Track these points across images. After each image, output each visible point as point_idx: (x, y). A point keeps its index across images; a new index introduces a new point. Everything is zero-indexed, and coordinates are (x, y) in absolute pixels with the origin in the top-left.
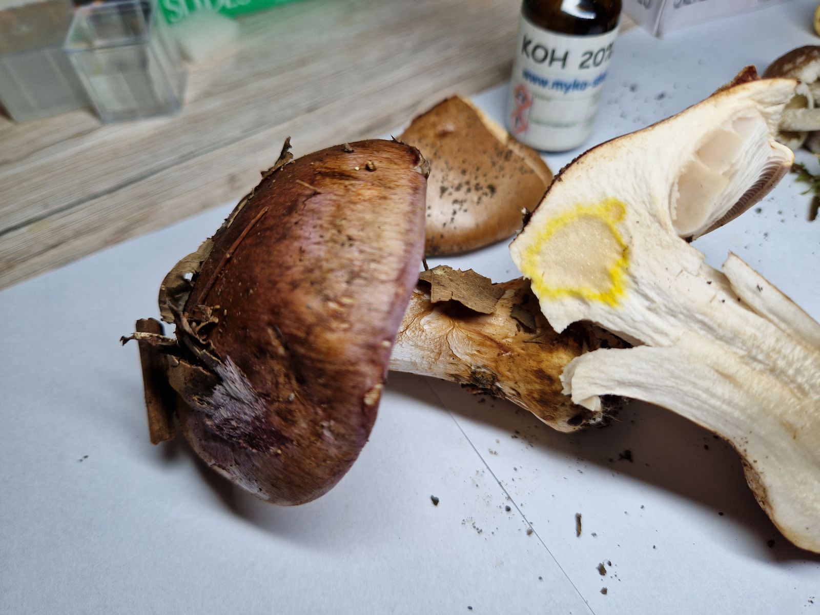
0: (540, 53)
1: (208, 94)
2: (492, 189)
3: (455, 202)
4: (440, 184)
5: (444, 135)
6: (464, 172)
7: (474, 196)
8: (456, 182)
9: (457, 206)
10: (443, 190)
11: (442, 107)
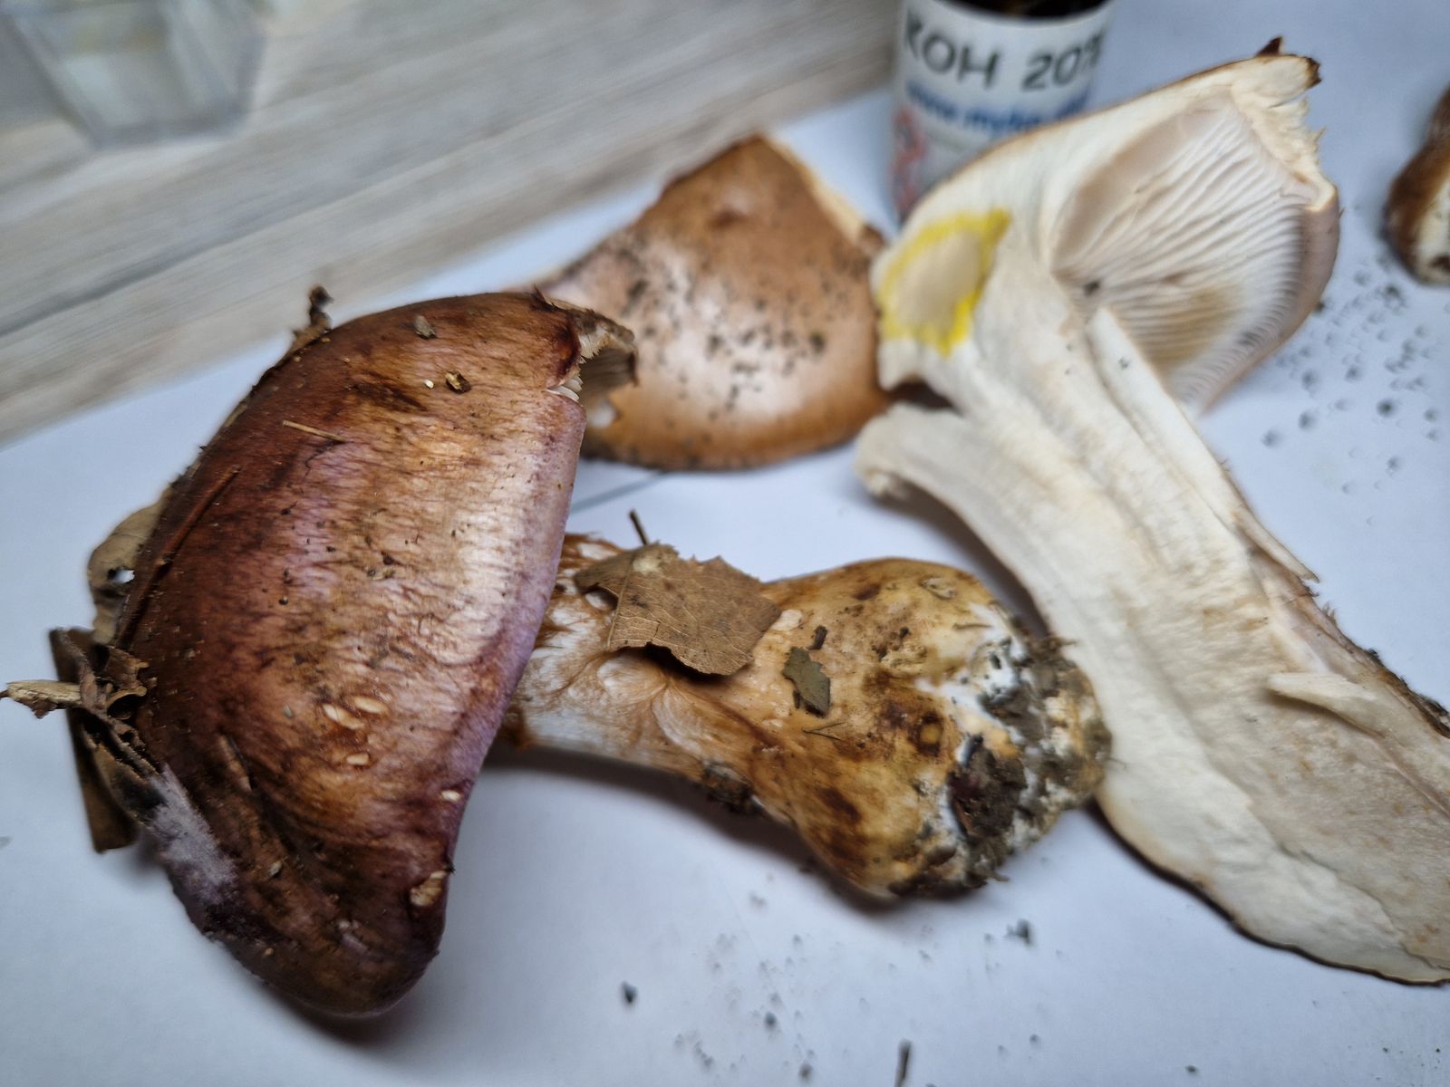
0: (940, 51)
1: (297, 89)
2: (818, 342)
3: (740, 367)
4: (707, 330)
5: (726, 221)
6: (761, 304)
7: (778, 356)
8: (744, 326)
9: (741, 378)
10: (715, 343)
11: (727, 160)
